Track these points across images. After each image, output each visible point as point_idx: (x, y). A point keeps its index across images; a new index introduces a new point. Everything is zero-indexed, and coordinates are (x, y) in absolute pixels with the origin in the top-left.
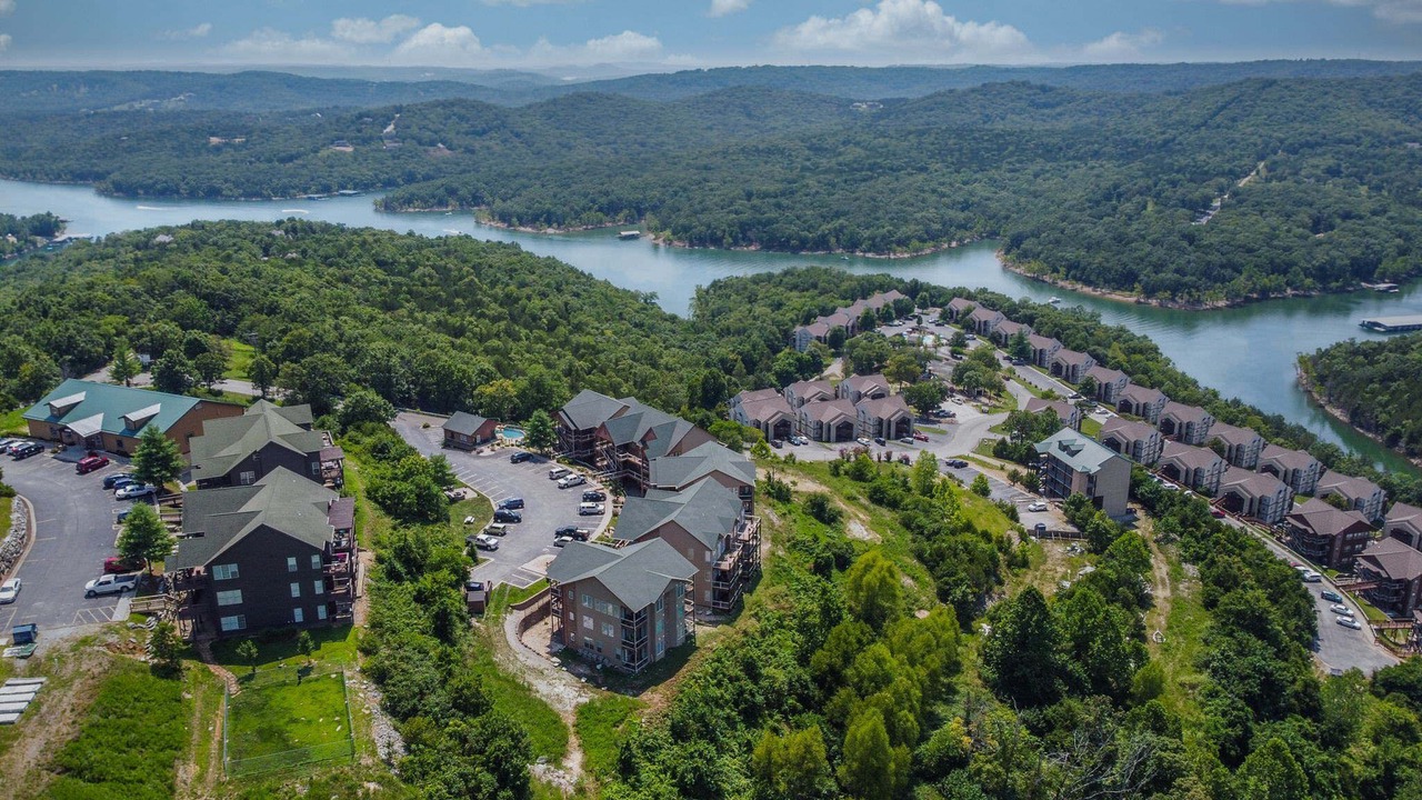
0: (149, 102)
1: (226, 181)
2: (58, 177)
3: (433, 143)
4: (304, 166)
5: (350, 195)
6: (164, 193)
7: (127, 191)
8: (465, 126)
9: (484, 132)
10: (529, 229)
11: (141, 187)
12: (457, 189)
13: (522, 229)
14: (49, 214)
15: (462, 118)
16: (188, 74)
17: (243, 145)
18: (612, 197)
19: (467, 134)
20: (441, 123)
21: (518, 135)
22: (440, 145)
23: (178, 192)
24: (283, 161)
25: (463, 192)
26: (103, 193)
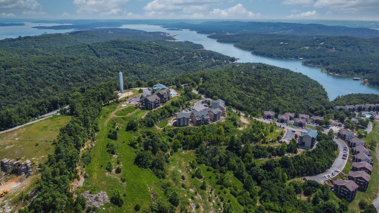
0: (284, 31)
1: (275, 53)
2: (247, 49)
3: (331, 48)
4: (294, 51)
5: (301, 59)
6: (262, 55)
7: (256, 53)
8: (344, 43)
9: (350, 45)
10: (332, 73)
11: (259, 53)
12: (324, 61)
13: (330, 73)
14: (234, 57)
15: (344, 41)
16: (297, 24)
17: (287, 45)
18: (360, 68)
19: (344, 46)
20: (337, 43)
21: (359, 47)
22: (334, 48)
23: (265, 55)
24: (290, 49)
25: (325, 62)
26: (253, 53)
